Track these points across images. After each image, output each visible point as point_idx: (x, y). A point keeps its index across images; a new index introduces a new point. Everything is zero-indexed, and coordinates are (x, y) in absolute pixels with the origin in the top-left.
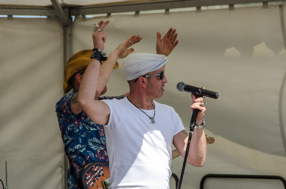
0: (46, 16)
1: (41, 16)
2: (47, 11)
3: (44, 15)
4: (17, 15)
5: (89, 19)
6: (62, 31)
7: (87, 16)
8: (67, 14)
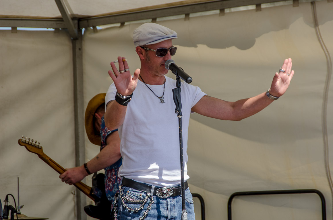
0: (53, 28)
1: (47, 28)
2: (54, 22)
3: (51, 28)
4: (22, 27)
5: (101, 30)
6: (71, 45)
7: (98, 28)
8: (77, 25)
